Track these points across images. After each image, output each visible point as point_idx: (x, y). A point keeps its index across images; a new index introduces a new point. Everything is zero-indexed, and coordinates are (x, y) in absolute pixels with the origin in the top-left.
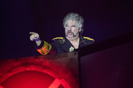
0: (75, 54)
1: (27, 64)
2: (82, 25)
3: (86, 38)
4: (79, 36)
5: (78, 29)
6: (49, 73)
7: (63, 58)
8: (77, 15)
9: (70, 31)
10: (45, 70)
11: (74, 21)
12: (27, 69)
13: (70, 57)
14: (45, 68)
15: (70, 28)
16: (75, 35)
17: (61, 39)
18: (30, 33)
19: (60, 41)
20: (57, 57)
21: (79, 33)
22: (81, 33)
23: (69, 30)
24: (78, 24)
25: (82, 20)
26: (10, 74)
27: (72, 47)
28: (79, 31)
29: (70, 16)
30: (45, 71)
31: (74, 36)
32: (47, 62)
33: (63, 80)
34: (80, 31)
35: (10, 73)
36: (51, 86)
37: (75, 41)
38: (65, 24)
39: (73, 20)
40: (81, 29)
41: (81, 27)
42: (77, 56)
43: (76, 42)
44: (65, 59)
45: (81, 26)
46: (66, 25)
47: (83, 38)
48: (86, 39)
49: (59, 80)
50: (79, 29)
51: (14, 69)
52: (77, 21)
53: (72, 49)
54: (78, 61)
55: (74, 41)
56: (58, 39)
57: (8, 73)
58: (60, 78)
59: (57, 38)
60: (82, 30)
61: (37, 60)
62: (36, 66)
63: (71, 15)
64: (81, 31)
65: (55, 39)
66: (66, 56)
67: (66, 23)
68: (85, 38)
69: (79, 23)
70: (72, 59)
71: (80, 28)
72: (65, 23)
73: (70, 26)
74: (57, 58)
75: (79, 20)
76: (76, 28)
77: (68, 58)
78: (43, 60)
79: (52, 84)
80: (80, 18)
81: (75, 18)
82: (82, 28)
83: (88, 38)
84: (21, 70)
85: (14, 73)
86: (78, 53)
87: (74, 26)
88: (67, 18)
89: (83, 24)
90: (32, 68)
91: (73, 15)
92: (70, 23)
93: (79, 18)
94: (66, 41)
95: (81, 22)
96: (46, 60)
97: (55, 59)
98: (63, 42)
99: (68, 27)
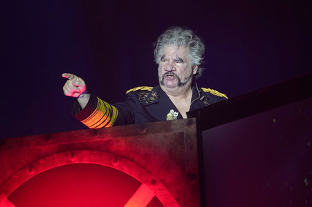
0: (189, 123)
1: (72, 149)
2: (200, 59)
3: (209, 90)
6: (126, 171)
7: (160, 134)
8: (188, 33)
9: (170, 73)
10: (116, 161)
11: (181, 47)
12: (73, 160)
13: (177, 132)
14: (117, 156)
15: (170, 63)
16: (182, 81)
17: (146, 91)
18: (64, 75)
19: (143, 96)
21: (193, 76)
22: (197, 77)
23: (169, 69)
24: (190, 56)
25: (200, 46)
26: (32, 173)
27: (172, 111)
28: (193, 72)
29: (171, 36)
30: (115, 165)
31: (180, 84)
32: (122, 144)
33: (160, 186)
34: (195, 72)
35: (31, 170)
36: (130, 201)
37: (182, 96)
38: (160, 54)
39: (179, 46)
40: (197, 67)
41: (199, 64)
42: (193, 128)
43: (183, 100)
44: (165, 136)
45: (197, 60)
46: (162, 58)
47: (202, 91)
48: (209, 93)
49: (152, 186)
50: (193, 68)
51: (42, 161)
52: (188, 48)
53: (173, 117)
54: (195, 141)
55: (178, 98)
56: (139, 90)
57: (28, 170)
58: (153, 183)
59: (137, 89)
60: (200, 69)
61: (97, 139)
62: (95, 152)
63: (176, 32)
64: (197, 73)
65: (132, 90)
66: (168, 129)
68: (205, 90)
69: (194, 54)
70: (181, 134)
71: (195, 65)
72: (161, 51)
73: (171, 61)
74: (145, 134)
75: (192, 45)
76: (185, 64)
77: (171, 133)
78: (111, 139)
79: (134, 197)
80: (197, 40)
81: (184, 41)
82: (199, 66)
83: (213, 92)
84: (59, 162)
85: (41, 170)
87: (181, 61)
89: (202, 57)
90: (86, 159)
91: (180, 34)
92: (171, 52)
93: (193, 41)
94: (159, 97)
95: (199, 50)
96: (119, 138)
97: (141, 134)
98: (153, 99)
99: (167, 62)
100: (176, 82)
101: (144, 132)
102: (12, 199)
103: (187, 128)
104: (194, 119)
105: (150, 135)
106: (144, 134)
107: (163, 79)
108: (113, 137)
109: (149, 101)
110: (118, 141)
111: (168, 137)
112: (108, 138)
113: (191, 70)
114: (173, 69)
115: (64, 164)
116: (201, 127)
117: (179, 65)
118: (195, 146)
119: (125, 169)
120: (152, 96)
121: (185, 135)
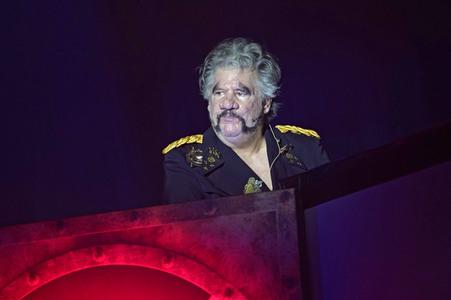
0: (284, 198)
1: (98, 243)
2: (274, 88)
6: (185, 275)
7: (238, 216)
10: (168, 261)
11: (245, 70)
12: (100, 260)
13: (265, 211)
14: (170, 254)
15: (229, 97)
16: (249, 124)
20: (214, 210)
21: (264, 117)
25: (275, 68)
28: (264, 109)
29: (228, 53)
30: (167, 266)
31: (245, 129)
32: (177, 233)
33: (241, 298)
34: (267, 110)
35: (33, 278)
38: (210, 83)
41: (273, 96)
42: (290, 205)
44: (245, 219)
46: (215, 89)
50: (264, 104)
51: (50, 263)
52: (256, 72)
54: (294, 225)
57: (28, 278)
58: (229, 293)
61: (137, 225)
62: (134, 247)
63: (234, 47)
64: (270, 112)
66: (250, 208)
67: (211, 81)
69: (265, 80)
71: (267, 98)
72: (209, 78)
73: (230, 92)
74: (215, 216)
75: (262, 66)
76: (252, 97)
77: (255, 214)
78: (160, 225)
81: (250, 61)
82: (273, 100)
84: (78, 264)
88: (216, 59)
89: (278, 85)
90: (121, 258)
91: (241, 49)
92: (230, 78)
93: (264, 60)
95: (273, 74)
96: (171, 224)
97: (207, 217)
98: (213, 160)
99: (222, 95)
100: (239, 126)
101: (213, 213)
103: (281, 205)
104: (292, 190)
105: (222, 217)
106: (211, 216)
107: (219, 122)
108: (163, 222)
110: (171, 228)
111: (250, 220)
112: (154, 224)
113: (261, 107)
114: (235, 106)
115: (86, 267)
116: (304, 202)
117: (243, 98)
118: (295, 233)
119: (184, 272)
121: (277, 217)
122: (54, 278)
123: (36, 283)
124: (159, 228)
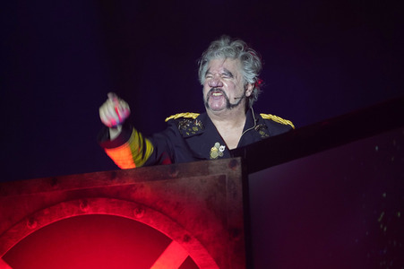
0: (233, 165)
1: (84, 196)
2: (254, 75)
3: (270, 116)
4: (247, 109)
5: (242, 85)
6: (152, 224)
7: (196, 178)
8: (239, 43)
9: (217, 88)
10: (139, 212)
12: (85, 210)
13: (217, 175)
14: (141, 206)
15: (216, 78)
16: (232, 102)
17: (191, 119)
19: (184, 125)
20: (177, 172)
21: (247, 99)
23: (214, 84)
25: (255, 59)
26: (33, 227)
28: (246, 92)
30: (139, 216)
32: (146, 190)
33: (196, 243)
34: (249, 94)
35: (32, 223)
36: (157, 263)
39: (226, 57)
41: (253, 82)
42: (237, 171)
44: (201, 180)
45: (251, 77)
46: (207, 73)
47: (260, 118)
48: (270, 119)
49: (185, 244)
50: (246, 88)
51: (46, 212)
54: (240, 186)
57: (28, 223)
58: (187, 239)
59: (179, 115)
61: (116, 183)
62: (113, 200)
65: (172, 117)
66: (205, 172)
69: (247, 68)
70: (222, 178)
71: (248, 83)
73: (218, 75)
74: (178, 177)
75: (245, 58)
76: (235, 81)
77: (209, 176)
79: (163, 258)
81: (233, 53)
84: (68, 212)
85: (45, 223)
86: (242, 161)
87: (231, 75)
90: (101, 209)
93: (245, 53)
94: (204, 127)
95: (253, 65)
96: (143, 183)
97: (171, 178)
98: (196, 129)
100: (224, 102)
101: (176, 175)
102: (8, 259)
103: (230, 170)
104: (239, 159)
105: (183, 179)
106: (175, 178)
107: (208, 99)
108: (136, 181)
109: (190, 132)
110: (142, 186)
111: (205, 182)
112: (129, 182)
113: (243, 90)
114: (219, 84)
115: (74, 215)
116: (248, 169)
118: (240, 193)
119: (151, 222)
120: (195, 126)
121: (227, 179)
122: (49, 223)
123: (35, 227)
124: (134, 185)
